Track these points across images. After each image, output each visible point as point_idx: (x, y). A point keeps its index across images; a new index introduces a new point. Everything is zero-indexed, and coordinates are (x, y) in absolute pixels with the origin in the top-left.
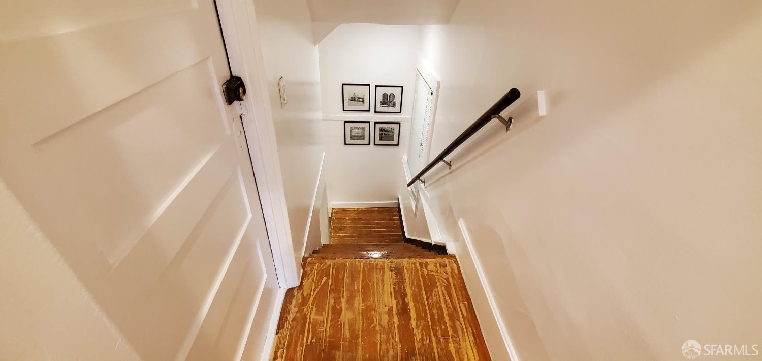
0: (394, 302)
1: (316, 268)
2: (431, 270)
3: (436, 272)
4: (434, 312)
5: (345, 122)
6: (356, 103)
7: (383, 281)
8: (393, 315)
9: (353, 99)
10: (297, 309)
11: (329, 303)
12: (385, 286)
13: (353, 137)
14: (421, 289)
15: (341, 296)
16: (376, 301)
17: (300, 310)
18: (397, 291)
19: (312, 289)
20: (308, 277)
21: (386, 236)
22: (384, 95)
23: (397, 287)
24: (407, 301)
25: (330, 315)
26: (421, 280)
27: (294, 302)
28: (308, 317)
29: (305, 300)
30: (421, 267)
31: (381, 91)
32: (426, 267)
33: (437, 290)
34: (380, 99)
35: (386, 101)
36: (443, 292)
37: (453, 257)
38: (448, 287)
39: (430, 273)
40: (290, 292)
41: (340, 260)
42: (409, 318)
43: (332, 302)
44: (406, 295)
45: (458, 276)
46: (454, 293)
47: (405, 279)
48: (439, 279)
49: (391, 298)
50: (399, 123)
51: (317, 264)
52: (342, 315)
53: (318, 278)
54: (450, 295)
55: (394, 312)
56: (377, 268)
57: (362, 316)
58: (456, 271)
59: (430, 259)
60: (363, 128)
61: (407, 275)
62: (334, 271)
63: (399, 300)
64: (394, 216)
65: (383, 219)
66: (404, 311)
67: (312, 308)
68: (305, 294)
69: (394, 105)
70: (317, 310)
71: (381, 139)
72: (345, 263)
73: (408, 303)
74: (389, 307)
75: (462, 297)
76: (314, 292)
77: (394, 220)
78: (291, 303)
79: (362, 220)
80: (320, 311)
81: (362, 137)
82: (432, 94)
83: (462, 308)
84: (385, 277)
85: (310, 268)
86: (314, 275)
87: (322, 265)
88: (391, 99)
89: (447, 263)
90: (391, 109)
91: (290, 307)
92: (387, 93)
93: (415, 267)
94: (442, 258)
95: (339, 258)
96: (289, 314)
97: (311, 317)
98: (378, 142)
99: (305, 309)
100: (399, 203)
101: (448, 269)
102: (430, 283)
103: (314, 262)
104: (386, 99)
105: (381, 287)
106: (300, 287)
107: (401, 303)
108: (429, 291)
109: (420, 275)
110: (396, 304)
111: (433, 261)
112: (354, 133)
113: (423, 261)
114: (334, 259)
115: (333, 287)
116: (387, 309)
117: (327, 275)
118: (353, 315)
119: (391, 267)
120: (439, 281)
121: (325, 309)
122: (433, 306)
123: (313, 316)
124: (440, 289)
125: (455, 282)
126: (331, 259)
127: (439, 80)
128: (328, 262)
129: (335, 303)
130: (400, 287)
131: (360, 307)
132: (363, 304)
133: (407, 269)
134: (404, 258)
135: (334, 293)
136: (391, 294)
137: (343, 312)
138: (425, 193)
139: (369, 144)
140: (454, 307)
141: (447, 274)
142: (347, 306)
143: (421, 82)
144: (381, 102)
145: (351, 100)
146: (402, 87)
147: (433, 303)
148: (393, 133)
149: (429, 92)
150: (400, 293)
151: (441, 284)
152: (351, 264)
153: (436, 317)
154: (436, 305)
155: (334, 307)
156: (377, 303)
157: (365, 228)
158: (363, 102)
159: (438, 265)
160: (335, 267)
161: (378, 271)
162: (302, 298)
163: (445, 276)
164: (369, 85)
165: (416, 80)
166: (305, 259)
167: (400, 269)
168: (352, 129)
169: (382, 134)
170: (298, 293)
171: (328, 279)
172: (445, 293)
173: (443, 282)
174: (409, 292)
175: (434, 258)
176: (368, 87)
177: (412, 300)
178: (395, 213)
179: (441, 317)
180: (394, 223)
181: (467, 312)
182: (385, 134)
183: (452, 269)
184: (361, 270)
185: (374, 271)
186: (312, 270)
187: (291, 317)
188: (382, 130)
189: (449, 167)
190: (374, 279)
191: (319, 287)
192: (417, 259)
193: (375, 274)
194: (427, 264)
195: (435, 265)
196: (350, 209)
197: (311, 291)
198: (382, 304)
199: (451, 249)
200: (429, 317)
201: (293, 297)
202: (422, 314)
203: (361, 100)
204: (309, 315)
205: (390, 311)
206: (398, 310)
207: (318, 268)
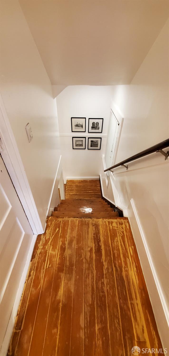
0: (94, 245)
1: (53, 223)
2: (114, 226)
3: (117, 227)
4: (115, 252)
5: (73, 137)
6: (78, 127)
7: (88, 232)
8: (92, 253)
9: (77, 126)
10: (43, 247)
11: (59, 244)
12: (89, 235)
13: (77, 145)
14: (108, 237)
15: (66, 240)
16: (84, 244)
17: (44, 248)
18: (95, 238)
19: (50, 235)
20: (49, 228)
21: (93, 195)
22: (93, 123)
23: (95, 236)
24: (100, 245)
25: (59, 251)
26: (109, 232)
27: (41, 242)
28: (48, 252)
29: (47, 241)
30: (109, 224)
31: (91, 121)
32: (112, 224)
33: (117, 239)
34: (91, 125)
35: (94, 127)
36: (120, 240)
37: (126, 218)
38: (123, 237)
39: (113, 228)
40: (39, 236)
41: (66, 219)
42: (101, 255)
43: (61, 243)
44: (100, 241)
45: (129, 230)
46: (127, 241)
47: (100, 231)
48: (118, 232)
49: (92, 243)
50: (101, 138)
51: (54, 220)
52: (65, 251)
53: (54, 229)
54: (124, 242)
55: (93, 251)
56: (85, 224)
57: (76, 252)
58: (128, 227)
59: (114, 219)
60: (82, 141)
61: (101, 229)
62: (63, 225)
63: (97, 244)
64: (97, 184)
65: (92, 186)
66: (98, 251)
67: (50, 247)
68: (47, 239)
69: (99, 129)
70: (53, 248)
71: (91, 146)
72: (69, 221)
73: (101, 246)
74: (91, 248)
75: (131, 243)
76: (52, 237)
77: (97, 186)
78: (39, 243)
79: (81, 186)
80: (54, 249)
81: (81, 145)
82: (119, 124)
83: (130, 251)
84: (89, 229)
85: (50, 223)
86: (52, 227)
87: (57, 221)
88: (97, 125)
89: (123, 222)
90: (97, 131)
91: (39, 245)
92: (95, 122)
93: (106, 224)
94: (121, 219)
95: (66, 217)
96: (38, 250)
97: (49, 252)
98: (90, 148)
99: (46, 247)
100: (100, 178)
101: (124, 226)
102: (113, 234)
103: (52, 219)
104: (94, 125)
105: (87, 236)
106: (45, 234)
107: (97, 246)
108: (113, 239)
109: (108, 229)
110: (95, 246)
111: (115, 220)
112: (77, 143)
113: (110, 220)
114: (63, 218)
115: (61, 235)
116: (89, 249)
117: (59, 228)
118: (72, 252)
119: (93, 224)
120: (118, 233)
121: (57, 248)
122: (114, 248)
123: (50, 252)
124: (119, 238)
125: (127, 234)
126: (61, 218)
127: (123, 117)
128: (60, 220)
129: (62, 244)
130: (97, 236)
131: (75, 247)
132: (77, 245)
133: (101, 225)
134: (100, 218)
135: (62, 238)
136: (92, 240)
137: (66, 250)
138: (113, 177)
139: (85, 149)
140: (126, 249)
141: (123, 229)
142: (68, 246)
143: (113, 116)
144: (92, 127)
145: (76, 126)
146: (103, 119)
147: (114, 247)
148: (98, 143)
149: (117, 123)
150: (97, 239)
151: (119, 235)
152: (72, 221)
153: (116, 255)
154: (116, 248)
155: (61, 247)
156: (84, 245)
157: (83, 190)
158: (82, 127)
159: (118, 223)
160: (64, 222)
161: (86, 226)
162: (45, 240)
163: (122, 230)
164: (85, 118)
165: (110, 115)
166: (48, 217)
167: (97, 225)
168: (76, 141)
169: (92, 144)
170: (43, 237)
171: (59, 230)
172: (121, 240)
173: (121, 234)
174: (102, 239)
175: (116, 219)
176: (85, 119)
177: (103, 244)
178: (98, 183)
179: (119, 255)
180: (97, 188)
181: (133, 253)
182: (93, 144)
183: (126, 226)
184: (77, 225)
185: (84, 226)
186: (51, 224)
187: (39, 251)
188: (92, 141)
189: (126, 168)
190: (83, 230)
191: (54, 234)
192: (107, 219)
193: (84, 228)
194: (112, 223)
195: (117, 223)
196: (76, 180)
197: (50, 237)
198: (87, 246)
199: (126, 214)
200: (112, 255)
201: (40, 239)
202: (108, 253)
203: (81, 126)
204: (48, 251)
205: (91, 251)
206: (95, 250)
207: (54, 223)
